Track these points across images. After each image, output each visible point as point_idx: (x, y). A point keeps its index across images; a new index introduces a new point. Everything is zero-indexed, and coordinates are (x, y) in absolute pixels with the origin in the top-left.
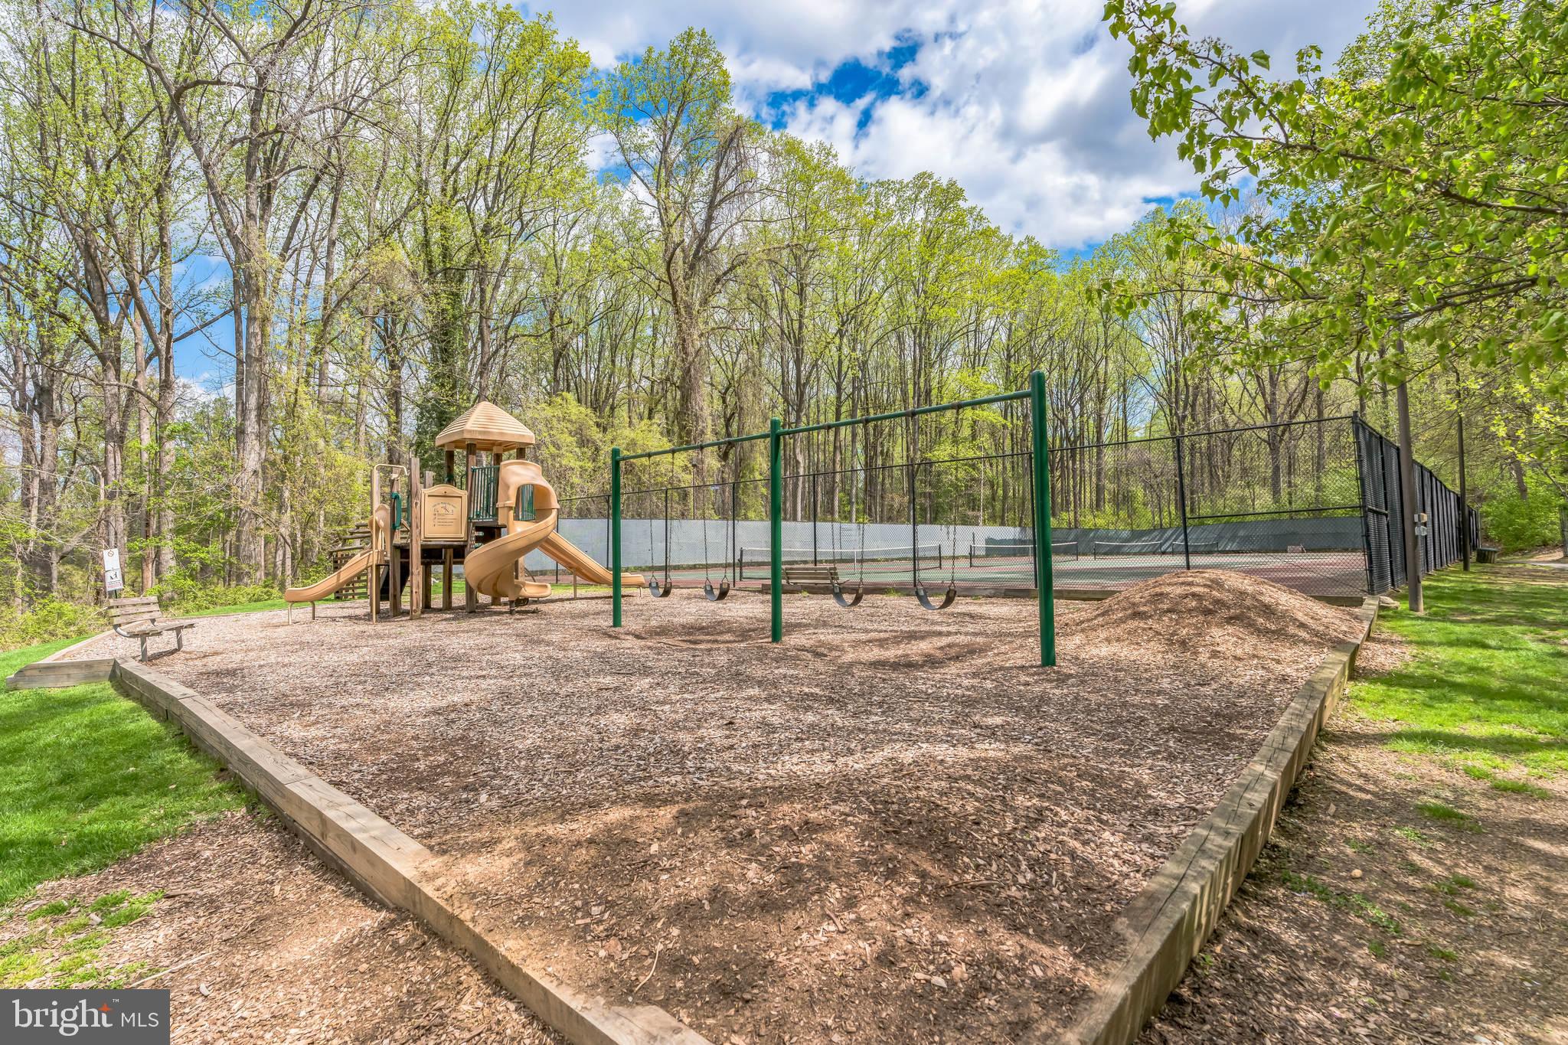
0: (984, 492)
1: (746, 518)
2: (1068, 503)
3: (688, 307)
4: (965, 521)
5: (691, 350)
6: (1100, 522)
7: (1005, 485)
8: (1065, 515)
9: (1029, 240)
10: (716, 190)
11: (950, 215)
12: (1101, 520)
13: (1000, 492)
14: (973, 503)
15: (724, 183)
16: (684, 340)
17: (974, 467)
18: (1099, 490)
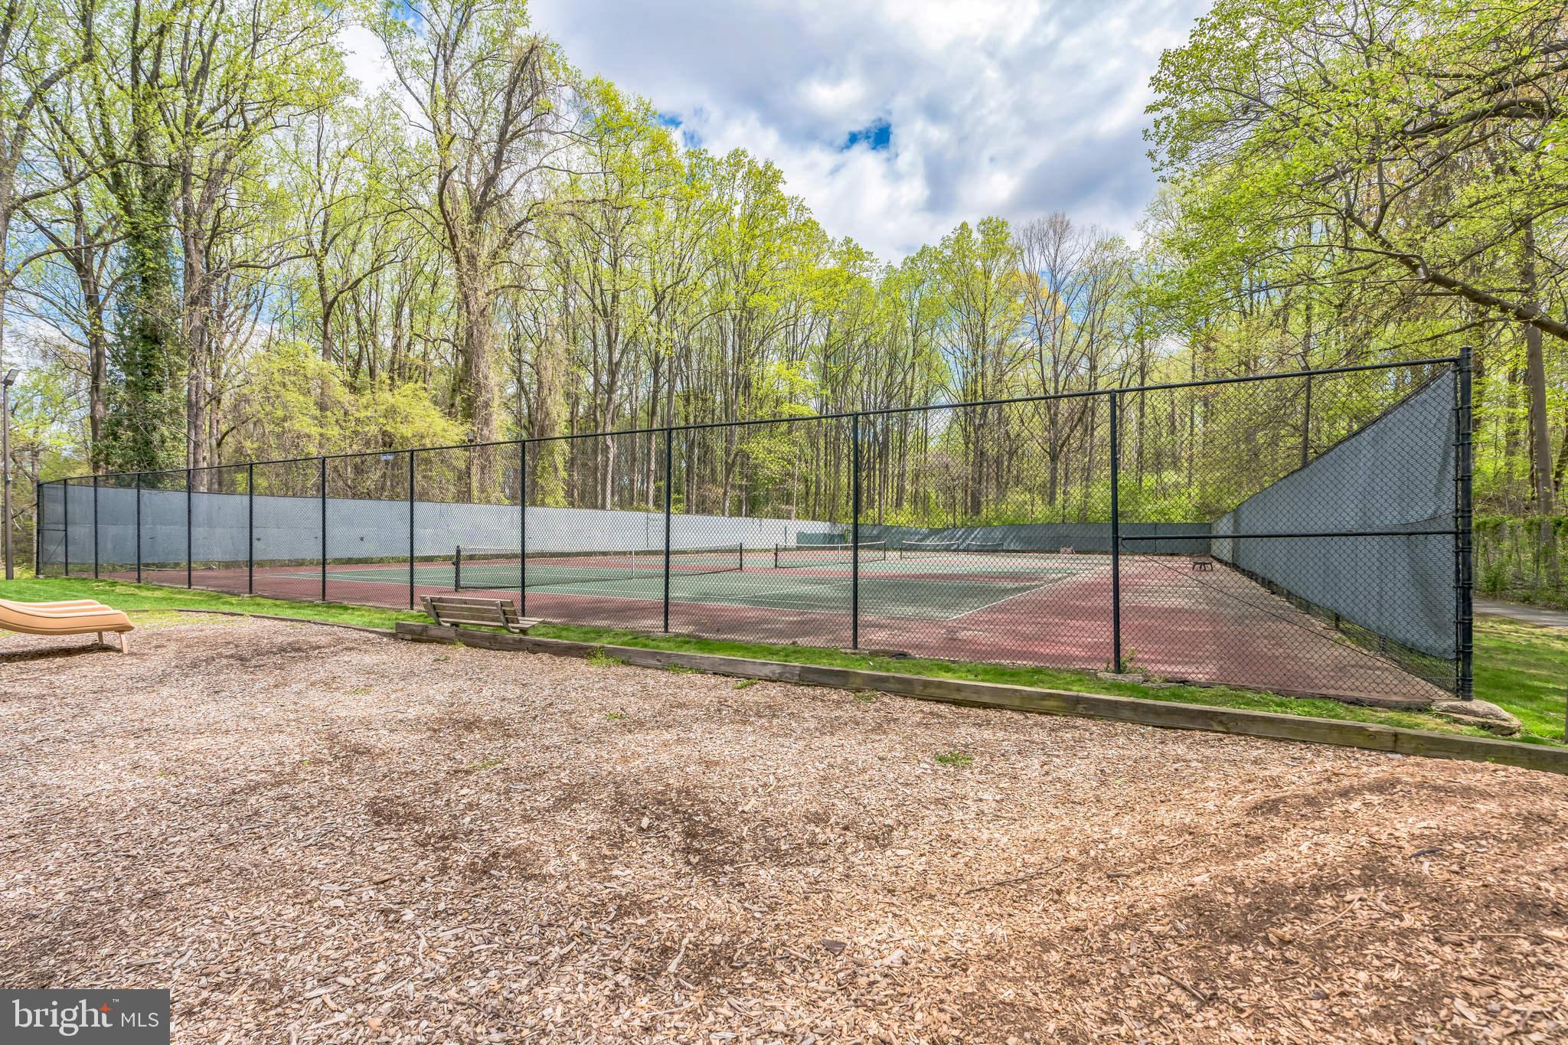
0: (798, 488)
1: (543, 504)
2: (873, 501)
3: (472, 258)
4: (778, 515)
5: (474, 307)
6: (902, 520)
7: (818, 482)
8: (870, 512)
9: (848, 241)
10: (508, 122)
11: (770, 200)
12: (902, 518)
13: (813, 489)
14: (787, 498)
15: (519, 114)
16: (466, 297)
17: (789, 462)
18: (901, 490)
